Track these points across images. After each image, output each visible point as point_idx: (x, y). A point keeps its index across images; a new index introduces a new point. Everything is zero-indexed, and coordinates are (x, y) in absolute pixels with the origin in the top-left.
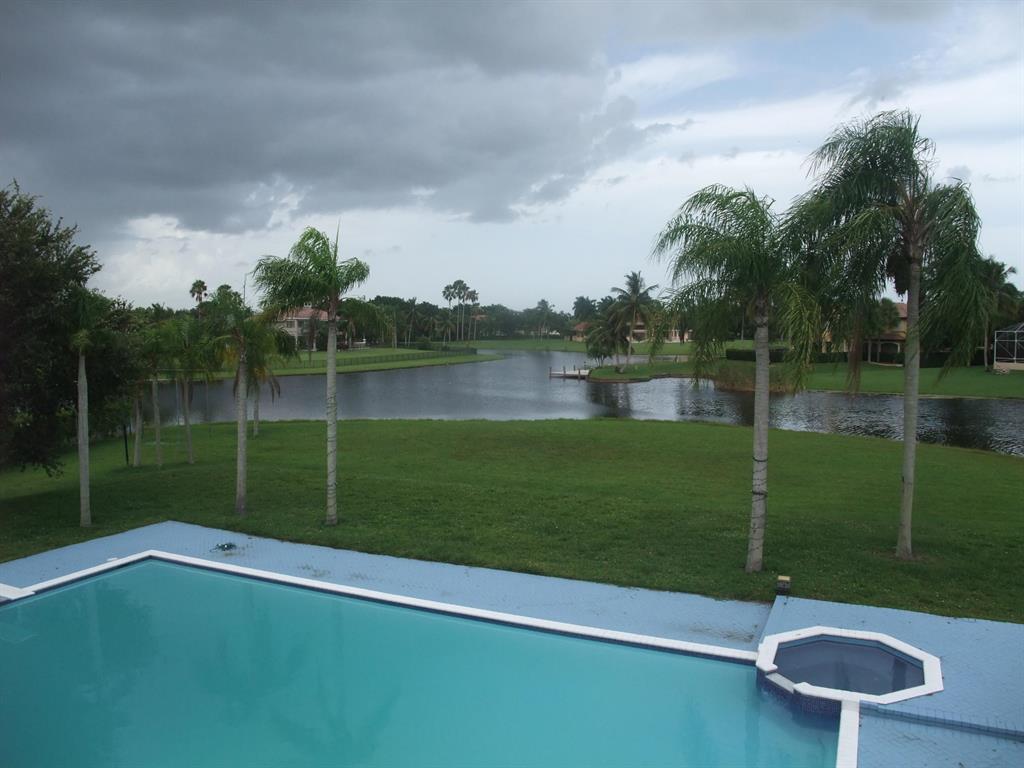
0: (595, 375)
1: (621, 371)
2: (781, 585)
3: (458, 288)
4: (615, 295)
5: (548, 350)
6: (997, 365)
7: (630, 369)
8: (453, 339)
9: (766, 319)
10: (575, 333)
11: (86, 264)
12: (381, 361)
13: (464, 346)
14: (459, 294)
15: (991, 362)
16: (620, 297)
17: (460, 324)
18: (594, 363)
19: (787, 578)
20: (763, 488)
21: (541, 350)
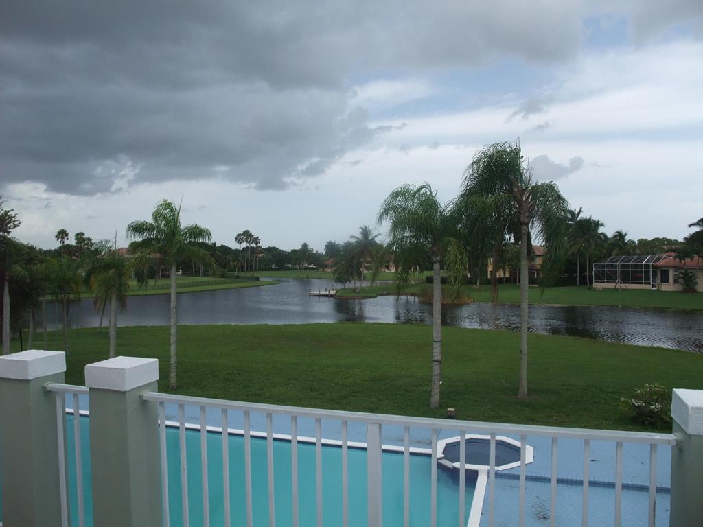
0: (339, 294)
1: (357, 291)
2: (449, 414)
3: (247, 235)
4: (353, 241)
5: (307, 278)
6: (595, 285)
7: (362, 290)
8: (243, 270)
9: (438, 258)
10: (326, 266)
11: (10, 222)
12: (193, 286)
13: (251, 275)
14: (246, 240)
15: (591, 283)
16: (356, 242)
17: (247, 260)
18: (339, 286)
19: (453, 410)
20: (439, 358)
21: (303, 278)
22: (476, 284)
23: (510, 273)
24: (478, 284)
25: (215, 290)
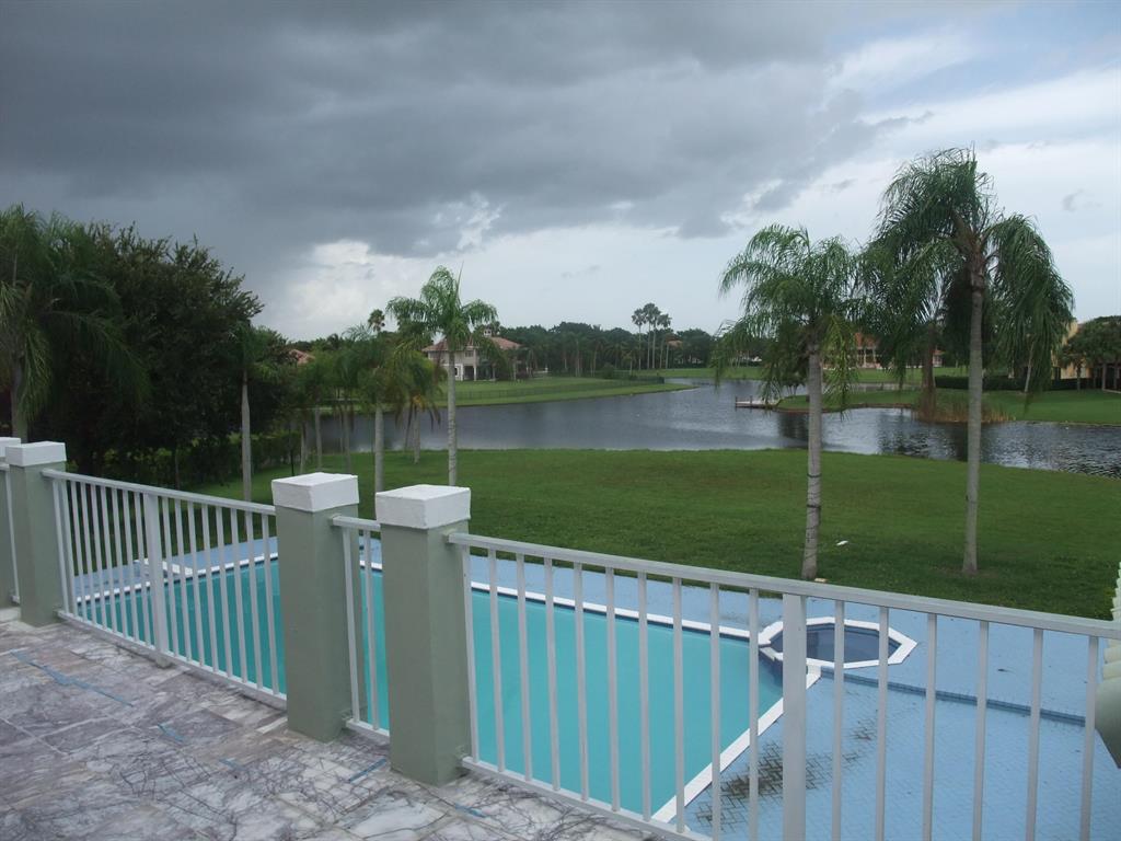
0: (783, 404)
3: (650, 312)
8: (644, 367)
11: (249, 307)
12: (561, 391)
13: (655, 374)
14: (649, 319)
17: (651, 351)
20: (816, 501)
21: (738, 379)
22: (1022, 389)
23: (1091, 371)
24: (1026, 390)
25: (600, 397)
